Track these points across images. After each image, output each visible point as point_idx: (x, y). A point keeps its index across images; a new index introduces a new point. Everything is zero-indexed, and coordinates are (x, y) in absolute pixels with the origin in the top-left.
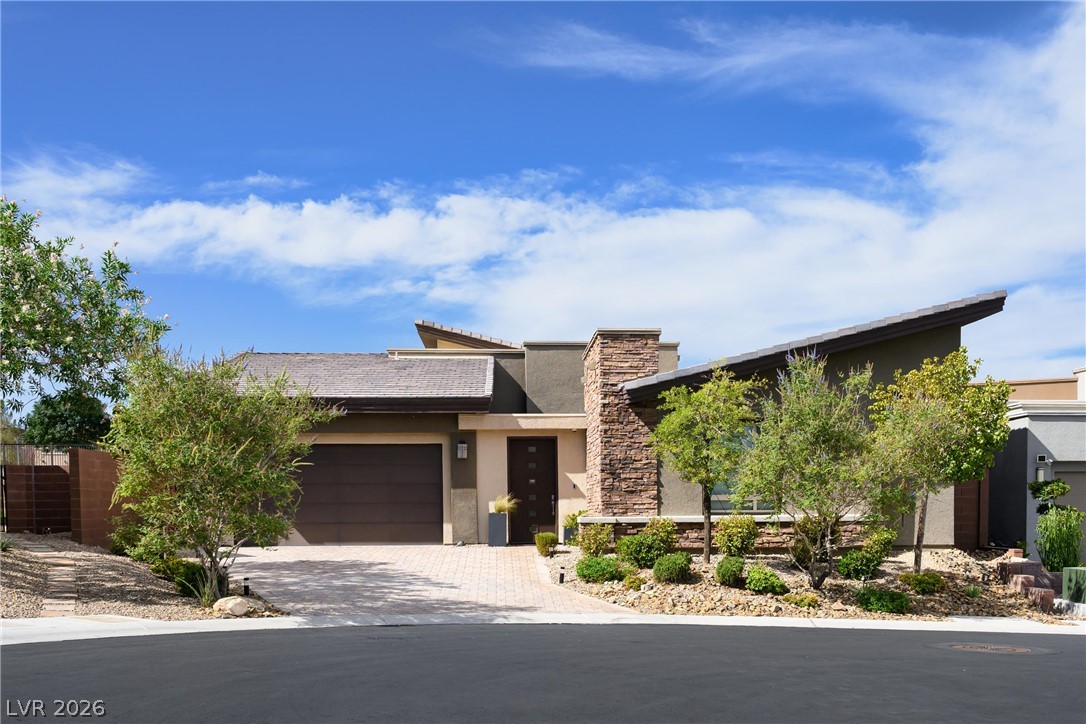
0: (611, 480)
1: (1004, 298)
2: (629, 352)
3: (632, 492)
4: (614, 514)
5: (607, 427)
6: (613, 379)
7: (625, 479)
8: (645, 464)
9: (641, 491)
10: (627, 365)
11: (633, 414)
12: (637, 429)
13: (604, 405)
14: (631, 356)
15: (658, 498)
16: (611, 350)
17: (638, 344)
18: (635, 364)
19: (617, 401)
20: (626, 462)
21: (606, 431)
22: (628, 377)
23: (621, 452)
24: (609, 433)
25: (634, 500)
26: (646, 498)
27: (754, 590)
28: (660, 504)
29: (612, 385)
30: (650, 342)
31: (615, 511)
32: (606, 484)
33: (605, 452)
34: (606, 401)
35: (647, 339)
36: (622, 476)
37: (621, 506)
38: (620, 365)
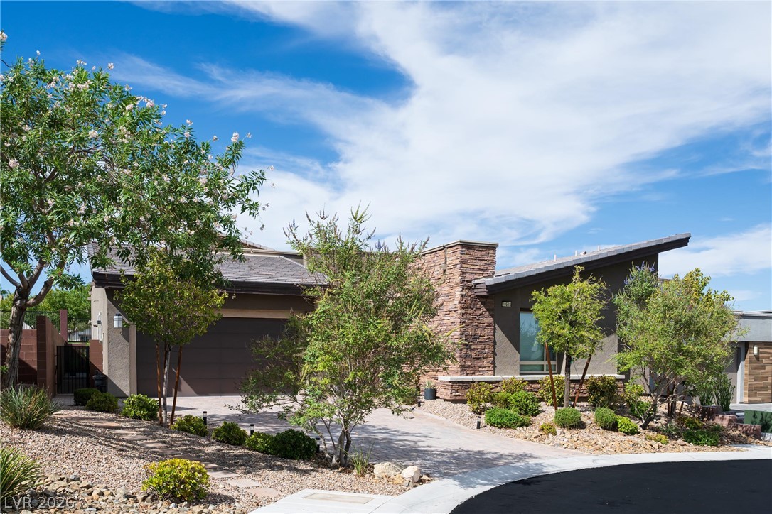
0: (466, 350)
1: (689, 238)
2: (478, 258)
3: (478, 359)
4: (467, 374)
5: (463, 311)
6: (468, 277)
7: (474, 349)
8: (487, 339)
9: (484, 358)
10: (476, 267)
11: (480, 303)
12: (482, 314)
13: (462, 296)
14: (479, 261)
15: (493, 363)
16: (467, 256)
17: (484, 253)
18: (482, 267)
19: (470, 293)
20: (475, 337)
21: (463, 314)
22: (477, 276)
23: (472, 329)
24: (465, 316)
25: (480, 364)
26: (486, 363)
27: (624, 432)
28: (495, 367)
29: (468, 281)
30: (491, 252)
31: (468, 372)
32: (463, 352)
33: (463, 329)
34: (464, 293)
35: (489, 250)
36: (473, 347)
37: (471, 369)
38: (472, 267)
